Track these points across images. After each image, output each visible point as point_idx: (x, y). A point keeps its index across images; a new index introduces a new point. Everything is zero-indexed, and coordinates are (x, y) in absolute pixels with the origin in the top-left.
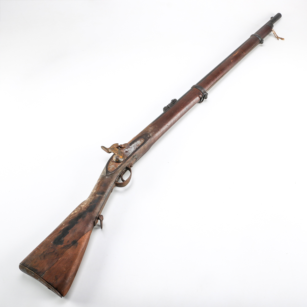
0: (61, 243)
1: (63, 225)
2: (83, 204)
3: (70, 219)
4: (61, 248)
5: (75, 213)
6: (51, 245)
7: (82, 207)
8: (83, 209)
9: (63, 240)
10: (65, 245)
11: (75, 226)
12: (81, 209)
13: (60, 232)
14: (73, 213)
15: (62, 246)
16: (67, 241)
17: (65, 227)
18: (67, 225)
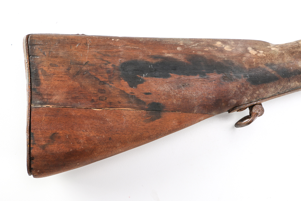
0: (134, 82)
1: (179, 48)
2: (257, 47)
3: (203, 51)
4: (124, 92)
5: (221, 50)
6: (113, 66)
7: (247, 51)
8: (244, 59)
9: (143, 81)
10: (136, 94)
11: (192, 77)
12: (242, 55)
13: (155, 57)
14: (219, 44)
15: (129, 90)
16: (146, 91)
17: (175, 57)
18: (181, 58)
